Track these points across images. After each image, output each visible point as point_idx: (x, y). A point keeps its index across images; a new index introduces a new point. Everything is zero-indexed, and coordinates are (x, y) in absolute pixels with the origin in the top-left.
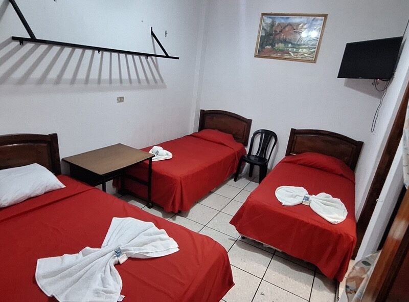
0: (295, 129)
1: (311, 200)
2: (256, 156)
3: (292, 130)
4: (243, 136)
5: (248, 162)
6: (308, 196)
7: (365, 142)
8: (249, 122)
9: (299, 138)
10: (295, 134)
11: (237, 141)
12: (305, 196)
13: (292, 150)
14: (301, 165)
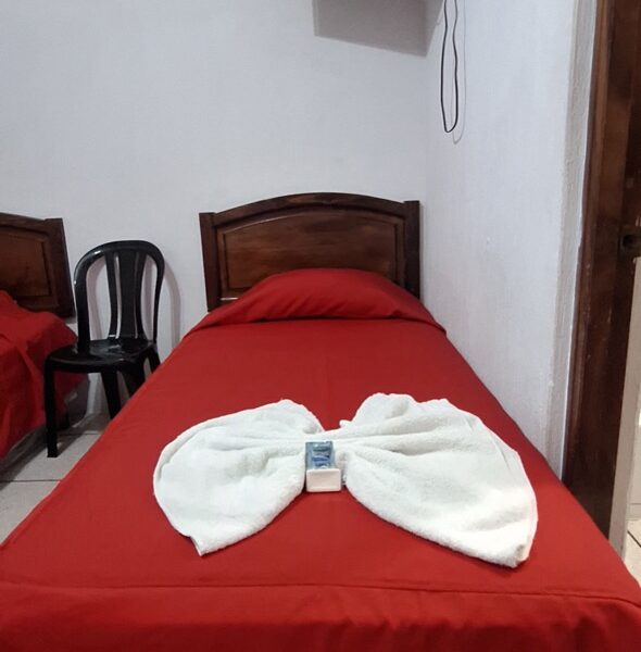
0: (211, 214)
1: (344, 457)
2: (111, 341)
3: (203, 217)
4: (49, 282)
5: (94, 370)
6: (323, 436)
7: (422, 202)
8: (52, 232)
9: (232, 239)
10: (216, 228)
11: (30, 310)
12: (309, 445)
13: (224, 286)
14: (263, 320)
